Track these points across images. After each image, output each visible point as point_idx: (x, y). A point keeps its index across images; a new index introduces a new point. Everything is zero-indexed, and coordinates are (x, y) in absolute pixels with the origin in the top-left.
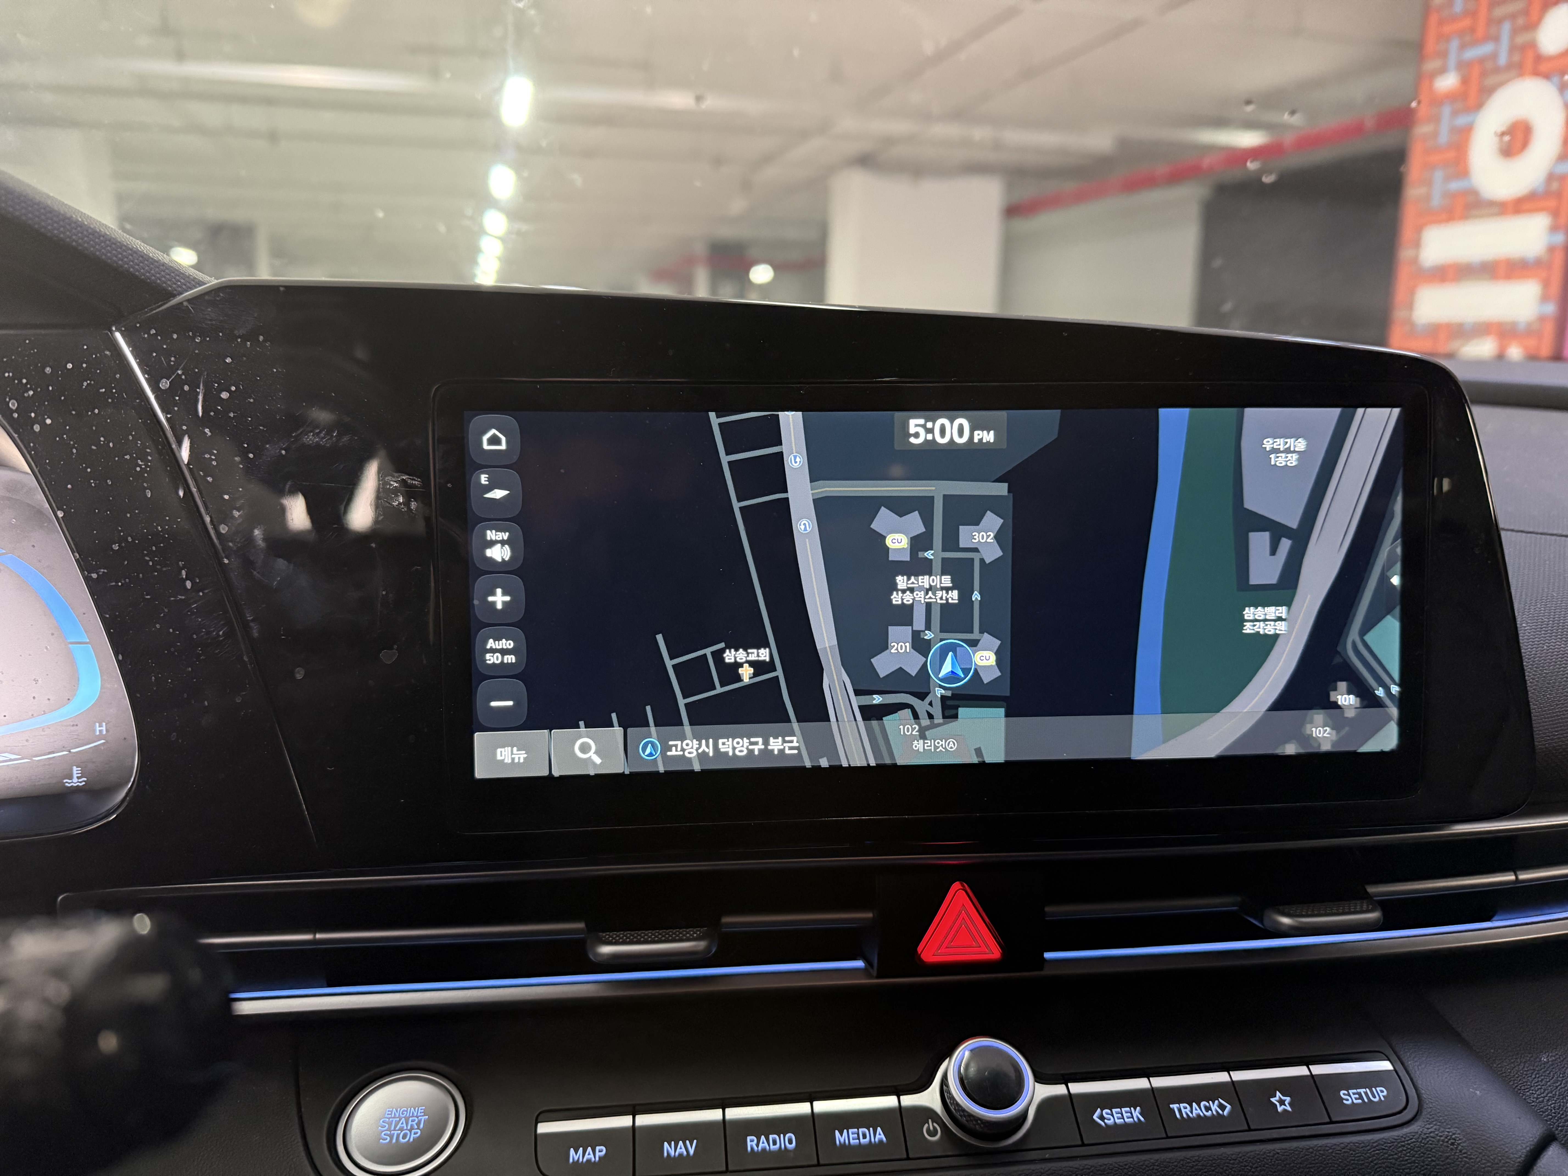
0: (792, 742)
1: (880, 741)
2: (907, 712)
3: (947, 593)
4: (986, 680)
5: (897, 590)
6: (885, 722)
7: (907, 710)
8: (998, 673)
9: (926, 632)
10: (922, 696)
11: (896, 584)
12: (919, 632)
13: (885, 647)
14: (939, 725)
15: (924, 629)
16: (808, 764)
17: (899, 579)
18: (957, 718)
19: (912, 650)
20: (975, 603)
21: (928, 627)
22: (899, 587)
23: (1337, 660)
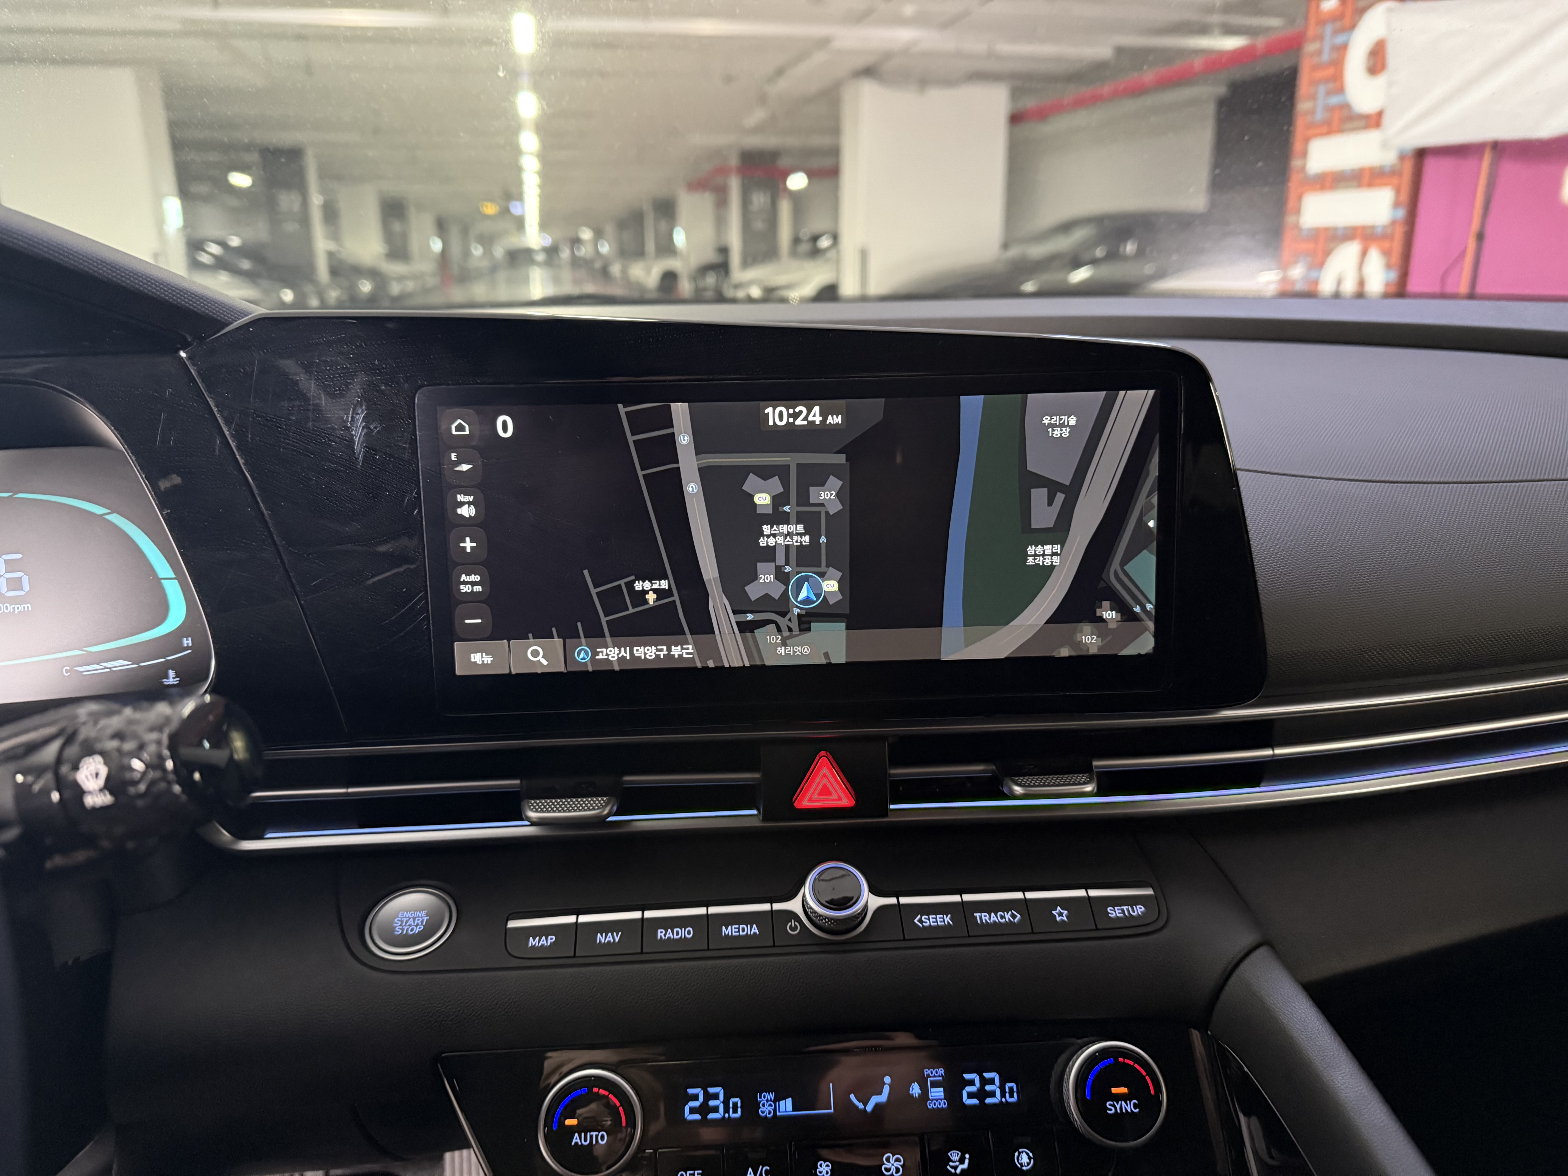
0: (688, 649)
1: (752, 648)
2: (772, 627)
3: (801, 538)
4: (831, 602)
5: (763, 536)
6: (756, 634)
7: (772, 625)
8: (840, 597)
9: (786, 567)
10: (783, 614)
11: (763, 531)
12: (780, 567)
13: (755, 578)
14: (797, 635)
15: (784, 564)
16: (699, 665)
17: (765, 527)
18: (810, 631)
19: (776, 580)
20: (822, 545)
21: (787, 563)
22: (765, 533)
23: (1102, 585)
